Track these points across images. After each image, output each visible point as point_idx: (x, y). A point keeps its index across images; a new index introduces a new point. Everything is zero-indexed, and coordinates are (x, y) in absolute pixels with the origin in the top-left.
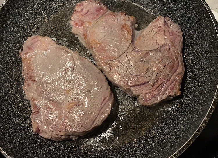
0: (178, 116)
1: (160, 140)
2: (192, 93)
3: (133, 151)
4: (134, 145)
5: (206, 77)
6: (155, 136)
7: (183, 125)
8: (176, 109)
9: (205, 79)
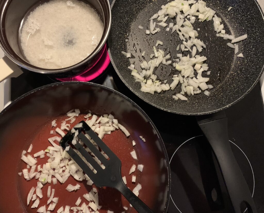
0: (245, 46)
1: (246, 62)
2: (245, 31)
3: (237, 77)
4: (234, 74)
5: (249, 17)
6: (241, 63)
7: (253, 48)
8: (241, 44)
9: (250, 19)
